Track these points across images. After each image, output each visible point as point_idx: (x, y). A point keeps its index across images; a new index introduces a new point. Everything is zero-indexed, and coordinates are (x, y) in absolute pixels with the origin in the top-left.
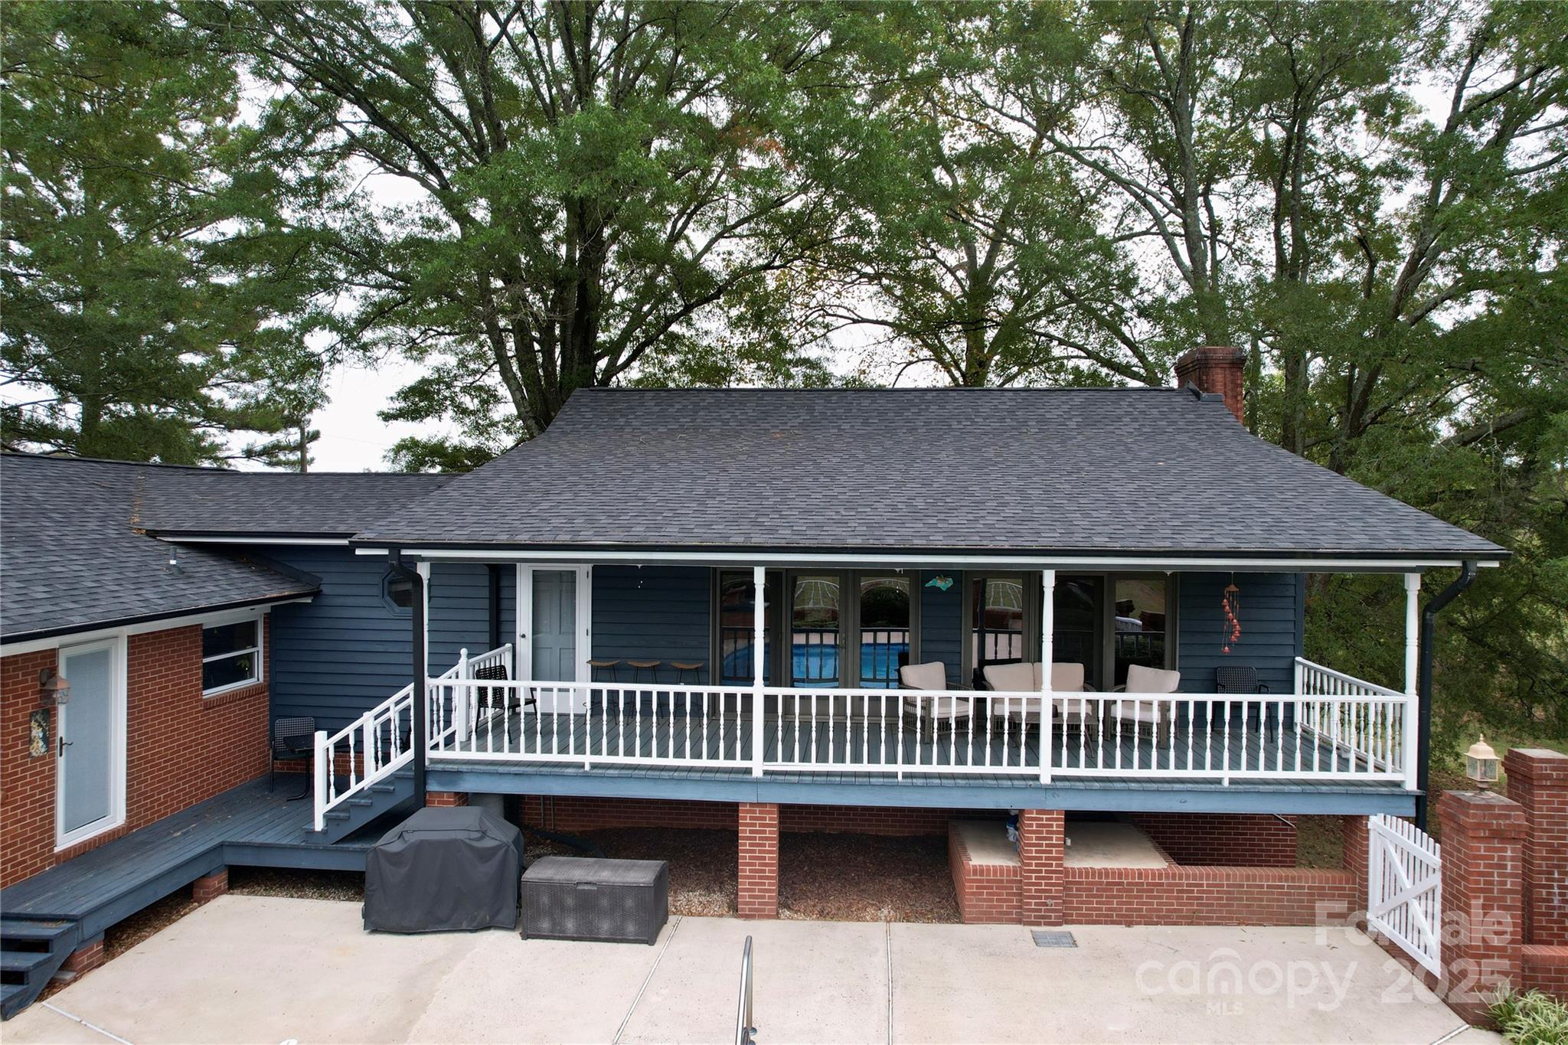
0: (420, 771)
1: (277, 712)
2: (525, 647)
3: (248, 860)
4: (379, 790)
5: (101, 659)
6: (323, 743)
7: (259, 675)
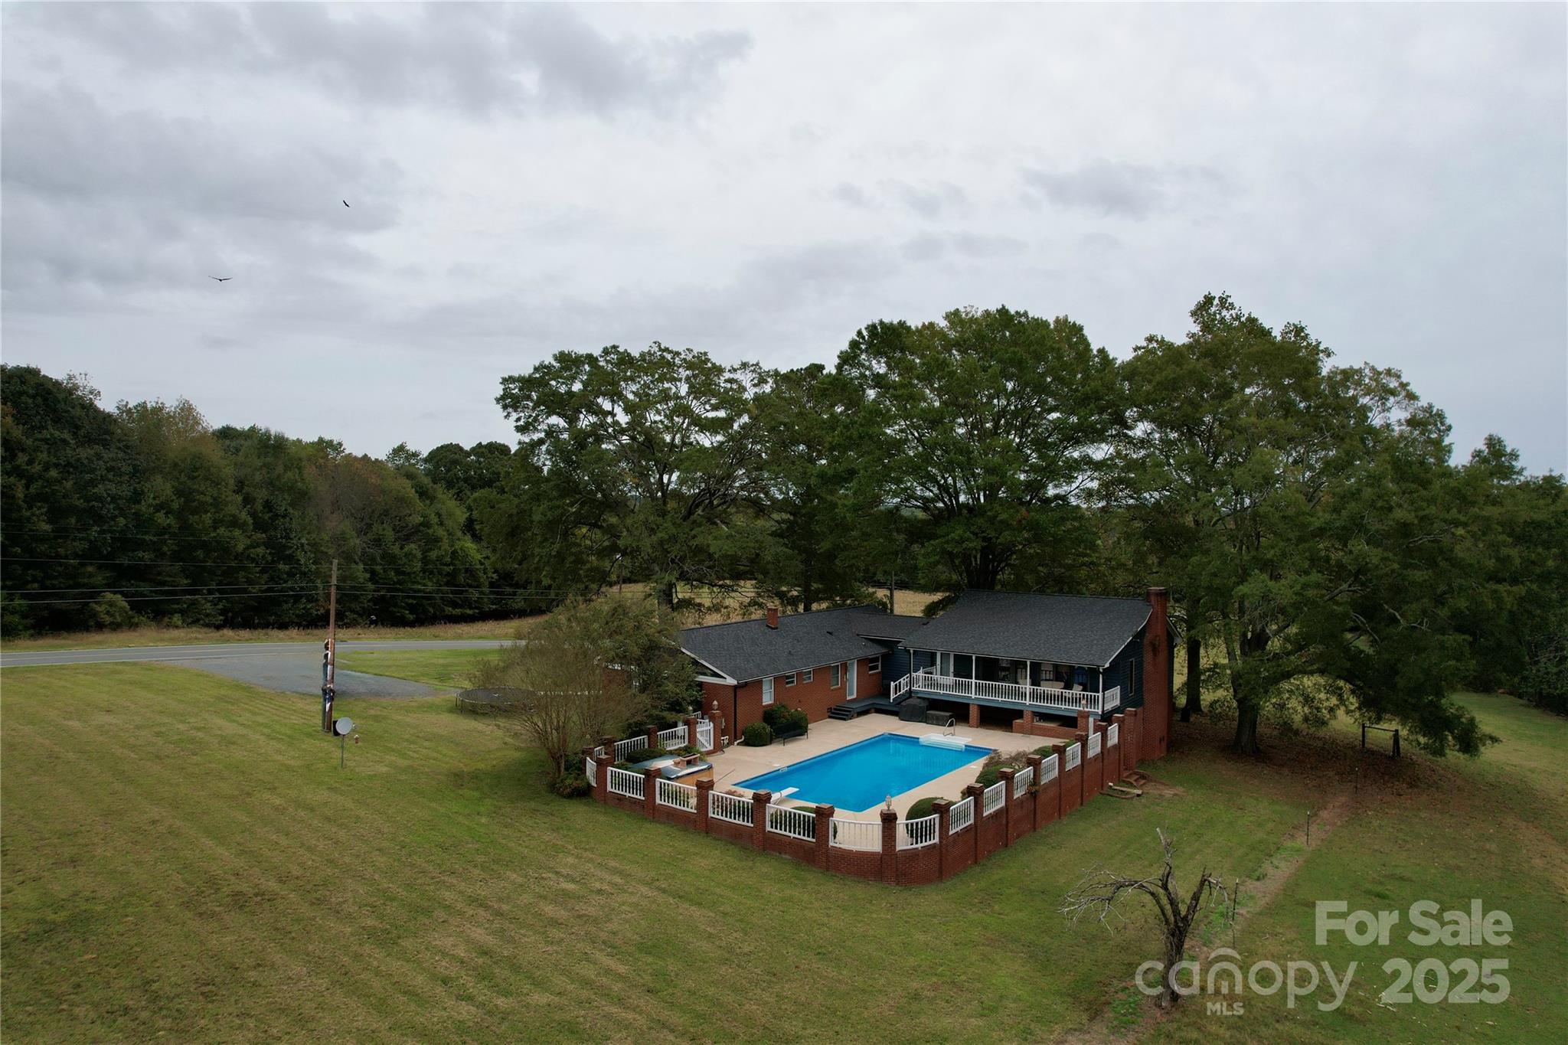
0: (910, 692)
1: (883, 679)
2: (939, 667)
3: (878, 707)
4: (903, 695)
5: (853, 663)
6: (892, 684)
7: (880, 670)
